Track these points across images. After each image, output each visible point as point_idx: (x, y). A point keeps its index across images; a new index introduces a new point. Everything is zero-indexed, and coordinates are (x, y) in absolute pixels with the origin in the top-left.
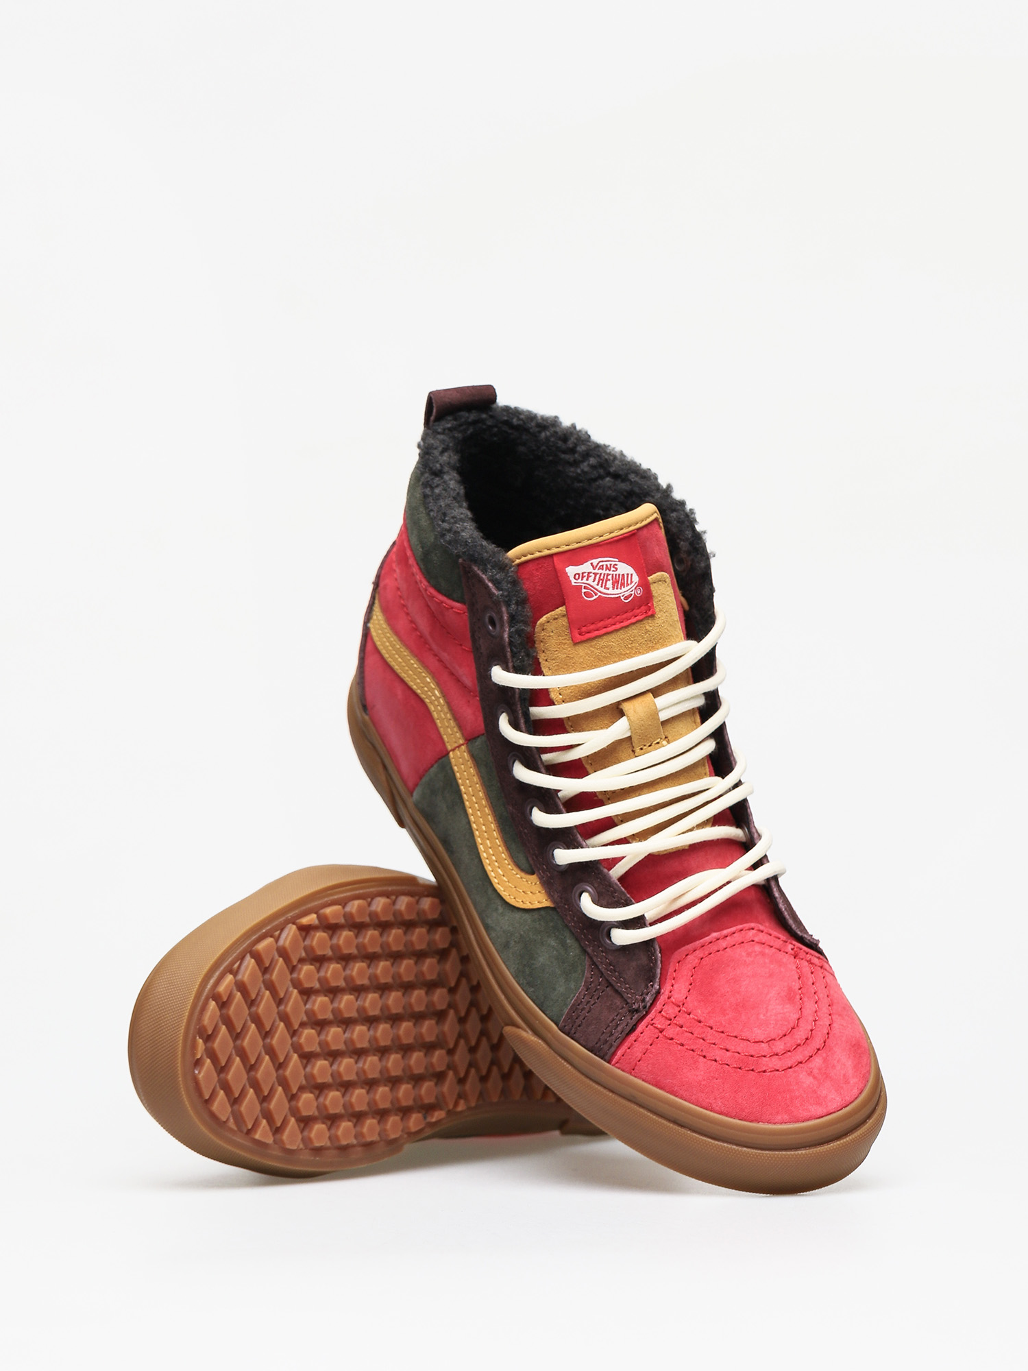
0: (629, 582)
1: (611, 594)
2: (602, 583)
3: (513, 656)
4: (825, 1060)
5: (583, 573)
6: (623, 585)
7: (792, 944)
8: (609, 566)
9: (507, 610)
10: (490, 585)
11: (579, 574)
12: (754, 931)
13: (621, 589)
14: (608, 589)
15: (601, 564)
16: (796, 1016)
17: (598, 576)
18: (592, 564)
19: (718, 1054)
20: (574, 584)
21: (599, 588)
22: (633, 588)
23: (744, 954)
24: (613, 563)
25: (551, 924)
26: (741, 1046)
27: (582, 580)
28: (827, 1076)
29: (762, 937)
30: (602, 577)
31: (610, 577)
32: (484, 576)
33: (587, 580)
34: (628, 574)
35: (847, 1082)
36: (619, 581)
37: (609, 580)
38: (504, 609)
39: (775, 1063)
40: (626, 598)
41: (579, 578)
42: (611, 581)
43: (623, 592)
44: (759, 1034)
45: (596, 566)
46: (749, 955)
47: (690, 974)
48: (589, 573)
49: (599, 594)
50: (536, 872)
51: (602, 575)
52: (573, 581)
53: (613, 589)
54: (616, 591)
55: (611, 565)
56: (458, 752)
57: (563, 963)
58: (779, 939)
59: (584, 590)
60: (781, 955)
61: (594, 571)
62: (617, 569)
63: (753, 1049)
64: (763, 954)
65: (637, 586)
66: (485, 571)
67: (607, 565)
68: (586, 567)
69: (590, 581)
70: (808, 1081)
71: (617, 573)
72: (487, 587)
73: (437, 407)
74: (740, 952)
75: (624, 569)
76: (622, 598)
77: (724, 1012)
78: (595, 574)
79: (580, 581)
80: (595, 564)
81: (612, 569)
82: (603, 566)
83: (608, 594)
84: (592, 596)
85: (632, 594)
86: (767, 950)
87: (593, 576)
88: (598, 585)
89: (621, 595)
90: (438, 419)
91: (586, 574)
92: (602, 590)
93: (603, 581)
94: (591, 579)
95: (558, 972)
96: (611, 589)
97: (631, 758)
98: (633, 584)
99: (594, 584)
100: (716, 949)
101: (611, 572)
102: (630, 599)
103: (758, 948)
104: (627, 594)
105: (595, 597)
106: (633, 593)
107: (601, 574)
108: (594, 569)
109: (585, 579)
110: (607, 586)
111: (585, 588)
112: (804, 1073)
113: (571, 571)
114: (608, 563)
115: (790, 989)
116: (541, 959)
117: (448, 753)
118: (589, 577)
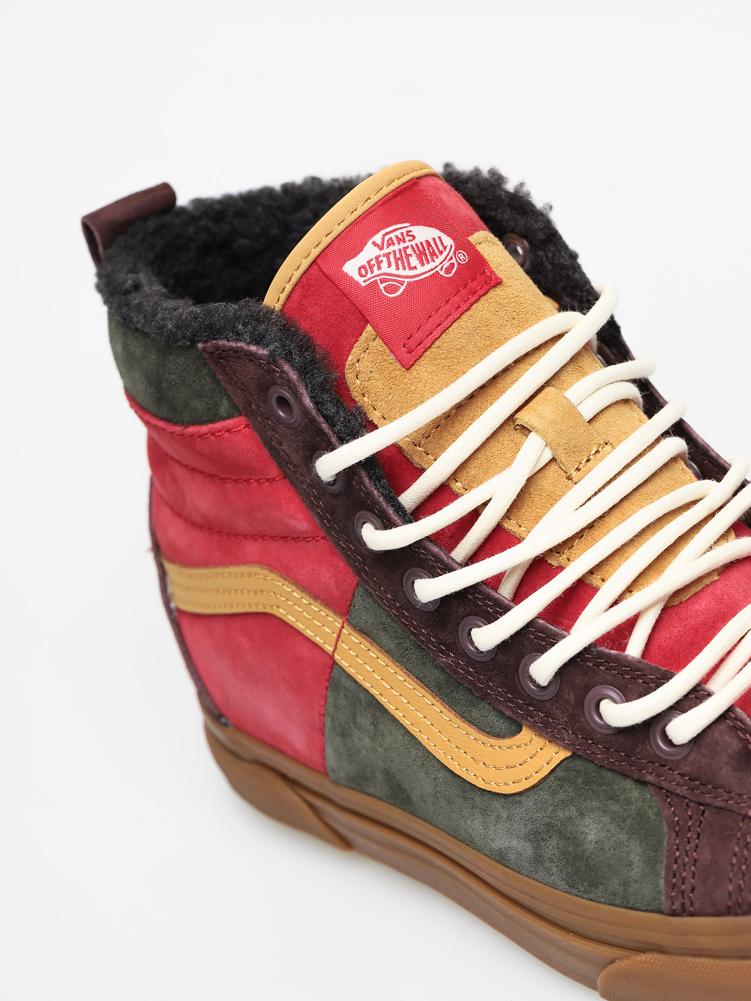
0: (441, 248)
1: (422, 274)
2: (403, 263)
3: (332, 425)
5: (368, 262)
6: (433, 254)
8: (400, 237)
9: (293, 366)
10: (253, 348)
11: (363, 267)
13: (433, 261)
14: (415, 268)
15: (387, 238)
17: (391, 256)
18: (374, 243)
20: (363, 284)
21: (401, 272)
22: (451, 254)
24: (404, 230)
25: (580, 781)
27: (372, 272)
30: (398, 256)
31: (409, 251)
32: (240, 344)
33: (379, 268)
34: (434, 239)
36: (425, 252)
37: (410, 255)
38: (287, 368)
40: (448, 270)
41: (367, 273)
42: (414, 256)
43: (437, 265)
45: (383, 244)
48: (377, 258)
49: (406, 280)
50: (524, 722)
51: (397, 253)
52: (361, 280)
53: (423, 265)
54: (427, 267)
55: (402, 234)
56: (343, 646)
57: (624, 820)
59: (382, 286)
61: (382, 253)
62: (414, 237)
65: (456, 250)
66: (238, 336)
67: (397, 237)
68: (369, 252)
69: (385, 268)
71: (417, 241)
72: (250, 354)
73: (100, 232)
75: (424, 233)
76: (442, 273)
78: (387, 255)
79: (369, 275)
80: (379, 242)
81: (407, 239)
82: (391, 238)
83: (420, 275)
84: (397, 289)
85: (454, 264)
87: (385, 259)
88: (398, 268)
89: (438, 269)
90: (107, 245)
91: (373, 262)
92: (408, 272)
93: (402, 259)
94: (384, 265)
95: (623, 837)
96: (419, 266)
97: (570, 489)
98: (448, 249)
99: (392, 270)
101: (407, 244)
102: (454, 271)
104: (446, 264)
105: (403, 288)
106: (453, 261)
107: (394, 252)
108: (381, 248)
109: (375, 268)
110: (412, 265)
111: (382, 281)
113: (351, 268)
114: (398, 233)
116: (591, 837)
117: (332, 657)
118: (379, 263)
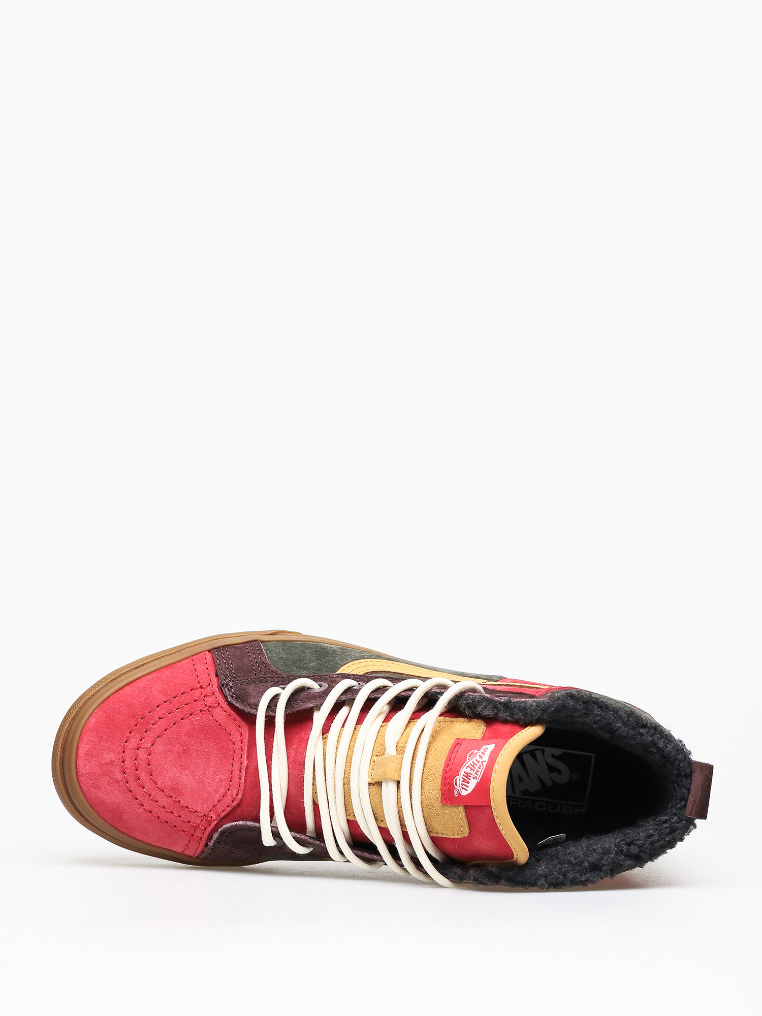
2: (472, 765)
4: (117, 782)
5: (485, 754)
6: (464, 781)
7: (215, 820)
8: (478, 773)
11: (486, 751)
12: (235, 795)
13: (463, 778)
14: (466, 768)
16: (159, 783)
17: (477, 763)
18: (485, 761)
19: (161, 711)
22: (459, 788)
23: (223, 777)
24: (478, 777)
26: (156, 729)
27: (482, 753)
28: (105, 774)
29: (228, 800)
30: (475, 766)
34: (468, 787)
35: (94, 786)
37: (471, 771)
39: (132, 743)
40: (456, 780)
41: (484, 751)
42: (469, 772)
44: (159, 748)
45: (482, 764)
46: (221, 780)
47: (227, 729)
48: (482, 758)
49: (468, 761)
52: (485, 747)
58: (222, 812)
60: (210, 804)
63: (150, 735)
64: (216, 791)
65: (459, 792)
68: (486, 757)
70: (108, 757)
71: (472, 779)
74: (224, 776)
75: (472, 785)
76: (457, 776)
77: (188, 734)
81: (475, 775)
82: (481, 769)
83: (464, 767)
85: (456, 785)
86: (217, 796)
87: (479, 760)
88: (473, 762)
89: (459, 776)
91: (483, 756)
94: (478, 758)
96: (466, 770)
98: (461, 788)
99: (474, 760)
100: (235, 759)
103: (222, 790)
104: (458, 783)
105: (468, 758)
106: (457, 787)
108: (482, 762)
109: (481, 755)
110: (468, 768)
111: (477, 753)
112: (114, 759)
113: (491, 747)
114: (480, 773)
115: (182, 794)
